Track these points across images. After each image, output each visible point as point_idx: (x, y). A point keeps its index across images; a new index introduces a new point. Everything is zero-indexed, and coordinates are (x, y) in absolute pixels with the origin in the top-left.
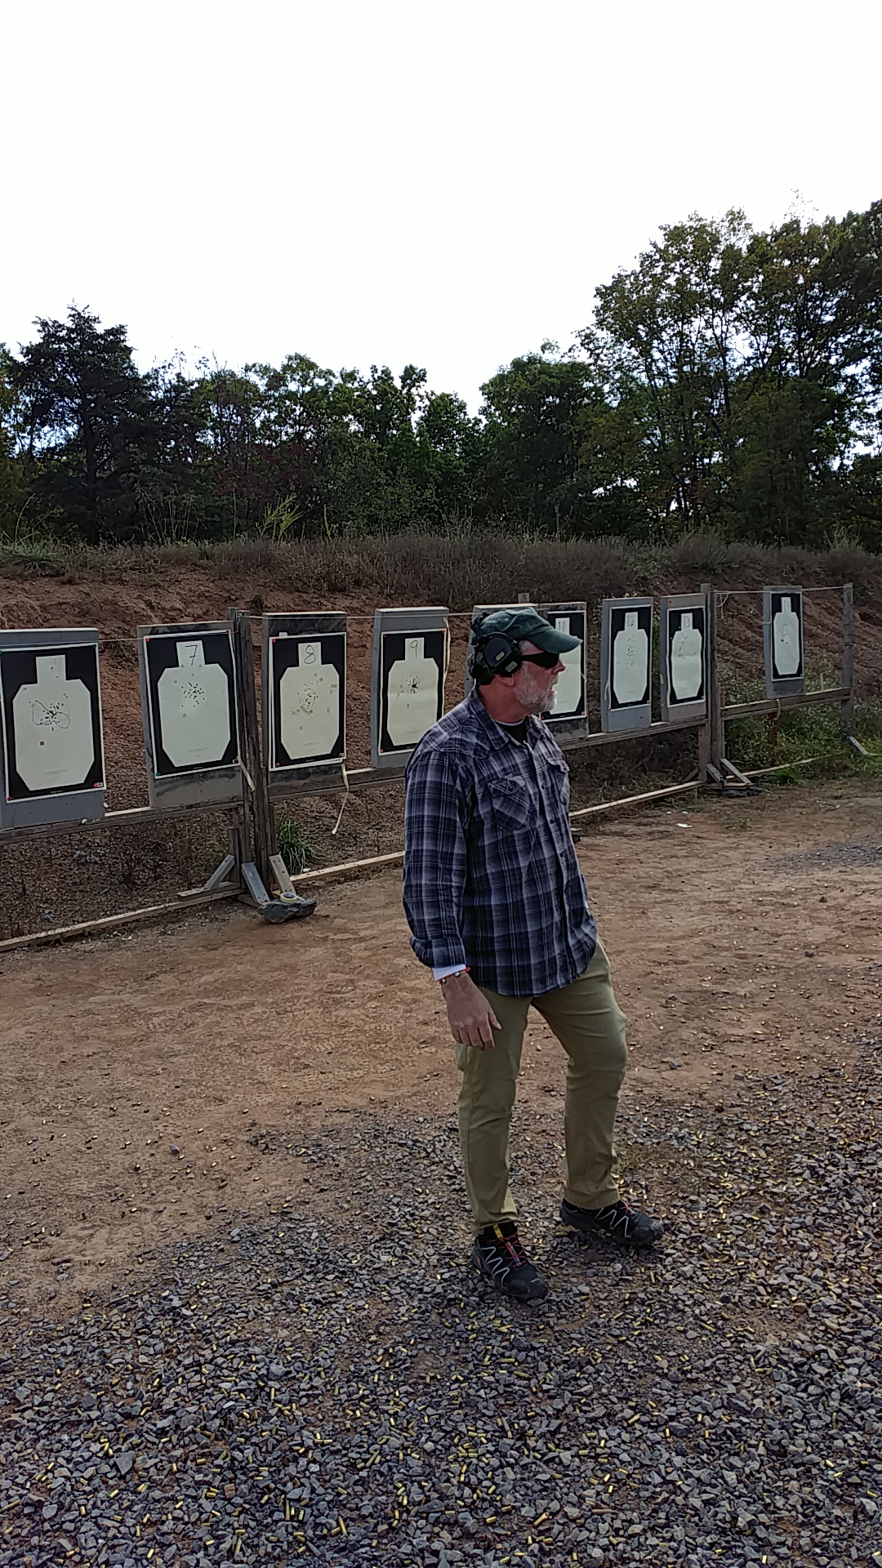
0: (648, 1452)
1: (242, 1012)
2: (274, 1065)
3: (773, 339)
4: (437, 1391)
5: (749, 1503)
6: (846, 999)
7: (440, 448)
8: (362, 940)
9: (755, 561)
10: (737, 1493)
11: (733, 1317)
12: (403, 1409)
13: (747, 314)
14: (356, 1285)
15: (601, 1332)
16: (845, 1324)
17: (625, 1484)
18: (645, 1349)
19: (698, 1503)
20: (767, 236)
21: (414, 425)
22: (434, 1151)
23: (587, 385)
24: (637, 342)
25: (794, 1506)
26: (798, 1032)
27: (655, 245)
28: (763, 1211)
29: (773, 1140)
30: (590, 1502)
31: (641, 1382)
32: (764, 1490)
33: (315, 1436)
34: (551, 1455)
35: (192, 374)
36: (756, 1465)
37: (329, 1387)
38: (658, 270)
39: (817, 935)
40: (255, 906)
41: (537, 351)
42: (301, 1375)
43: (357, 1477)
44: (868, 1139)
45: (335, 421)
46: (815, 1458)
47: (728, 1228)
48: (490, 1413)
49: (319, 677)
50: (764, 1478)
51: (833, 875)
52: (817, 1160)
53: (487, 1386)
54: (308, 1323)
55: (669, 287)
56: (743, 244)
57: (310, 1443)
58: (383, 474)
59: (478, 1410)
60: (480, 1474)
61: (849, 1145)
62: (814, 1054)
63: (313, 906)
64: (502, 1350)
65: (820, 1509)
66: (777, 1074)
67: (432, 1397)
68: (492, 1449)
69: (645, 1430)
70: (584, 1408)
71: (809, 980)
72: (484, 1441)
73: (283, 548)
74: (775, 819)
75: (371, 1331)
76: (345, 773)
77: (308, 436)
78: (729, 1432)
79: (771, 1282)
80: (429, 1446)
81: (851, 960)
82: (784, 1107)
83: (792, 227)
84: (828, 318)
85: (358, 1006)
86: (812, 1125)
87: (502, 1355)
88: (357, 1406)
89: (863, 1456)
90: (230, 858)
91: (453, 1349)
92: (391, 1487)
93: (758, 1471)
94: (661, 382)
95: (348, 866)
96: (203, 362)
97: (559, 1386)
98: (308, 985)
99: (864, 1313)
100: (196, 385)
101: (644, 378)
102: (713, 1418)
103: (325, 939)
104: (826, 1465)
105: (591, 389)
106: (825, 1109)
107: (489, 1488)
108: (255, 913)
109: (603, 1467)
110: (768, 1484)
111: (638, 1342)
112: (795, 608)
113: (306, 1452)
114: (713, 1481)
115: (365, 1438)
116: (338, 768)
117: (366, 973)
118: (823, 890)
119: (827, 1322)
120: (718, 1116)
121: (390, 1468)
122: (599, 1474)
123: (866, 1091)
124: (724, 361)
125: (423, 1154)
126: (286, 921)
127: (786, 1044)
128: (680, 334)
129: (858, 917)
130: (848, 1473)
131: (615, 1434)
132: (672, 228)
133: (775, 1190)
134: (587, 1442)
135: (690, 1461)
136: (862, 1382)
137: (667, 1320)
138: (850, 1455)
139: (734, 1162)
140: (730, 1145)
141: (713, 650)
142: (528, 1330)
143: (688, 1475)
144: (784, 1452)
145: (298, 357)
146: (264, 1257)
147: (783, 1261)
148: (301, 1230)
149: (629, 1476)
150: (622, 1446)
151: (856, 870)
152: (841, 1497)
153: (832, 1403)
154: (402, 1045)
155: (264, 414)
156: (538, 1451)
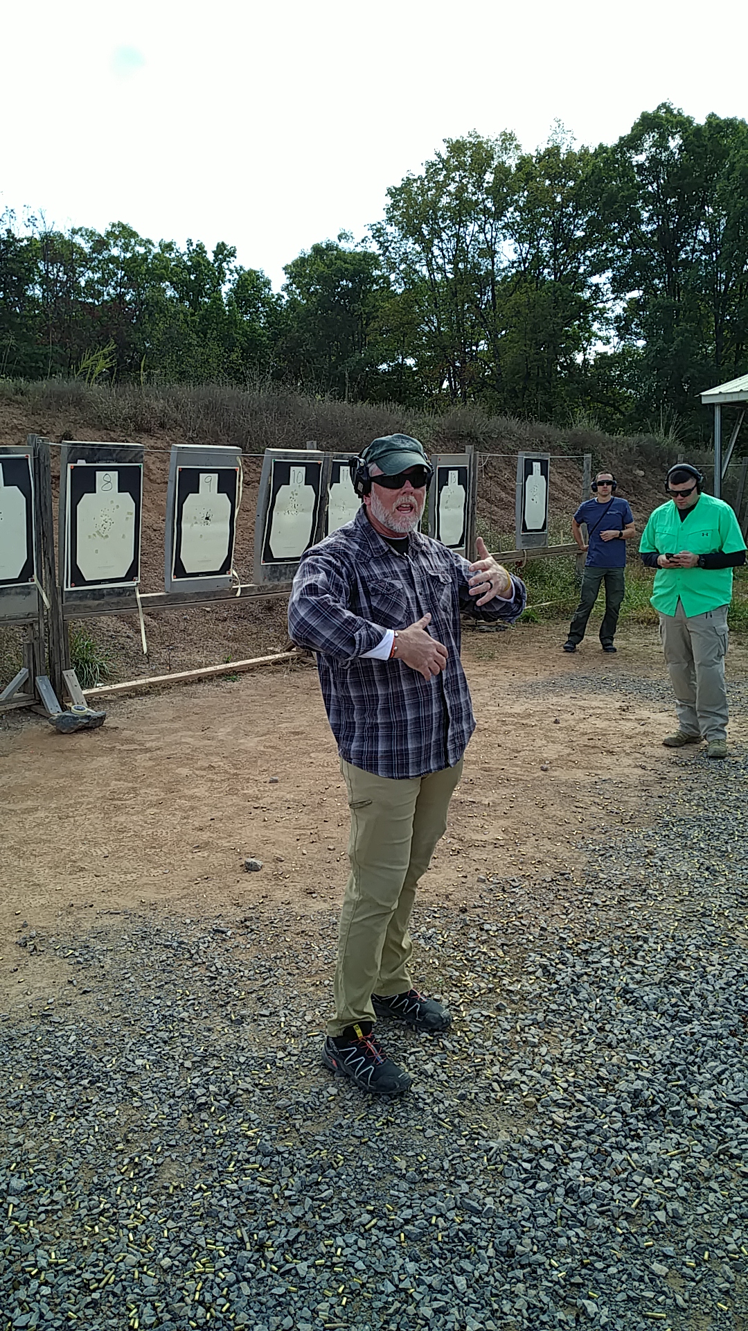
0: (383, 1260)
1: (25, 816)
2: (51, 868)
3: (534, 247)
4: (179, 1201)
5: (477, 1310)
6: (575, 809)
7: (246, 318)
8: (148, 750)
9: (511, 433)
10: (466, 1299)
11: (469, 1114)
12: (143, 1223)
13: (513, 223)
14: (109, 1090)
15: (345, 1134)
16: (570, 1118)
17: (359, 1295)
18: (386, 1150)
19: (427, 1311)
20: (532, 157)
21: (224, 295)
22: (197, 953)
23: (376, 273)
24: (420, 239)
25: (520, 1310)
26: (533, 838)
27: (439, 155)
28: (499, 1009)
29: (510, 940)
30: (323, 1316)
31: (380, 1184)
32: (493, 1295)
33: (50, 1255)
34: (288, 1266)
35: (21, 232)
36: (485, 1268)
37: (69, 1201)
38: (441, 178)
39: (551, 752)
40: (47, 717)
41: (334, 239)
42: (42, 1189)
43: (89, 1299)
44: (593, 938)
45: (153, 286)
46: (540, 1258)
47: (467, 1026)
48: (230, 1224)
49: (115, 505)
50: (492, 1282)
51: (565, 700)
52: (549, 959)
53: (230, 1194)
54: (55, 1132)
55: (450, 194)
56: (512, 162)
57: (43, 1263)
58: (194, 336)
59: (219, 1221)
60: (216, 1291)
61: (578, 944)
62: (547, 859)
63: (102, 718)
64: (247, 1156)
65: (544, 1313)
66: (515, 877)
67: (174, 1208)
68: (229, 1262)
69: (381, 1234)
70: (323, 1214)
71: (543, 792)
72: (223, 1255)
73: (95, 390)
74: (517, 651)
75: (118, 1139)
76: (139, 596)
77: (128, 298)
78: (461, 1234)
79: (504, 1078)
80: (166, 1262)
81: (579, 774)
82: (520, 909)
83: (553, 152)
84: (580, 234)
85: (138, 813)
86: (544, 925)
87: (247, 1161)
88: (96, 1221)
89: (585, 1254)
90: (24, 671)
91: (199, 1155)
92: (123, 1309)
93: (487, 1275)
94: (440, 276)
95: (139, 682)
96: (32, 221)
97: (301, 1191)
98: (91, 791)
99: (588, 1106)
100: (25, 242)
101: (425, 271)
102: (446, 1220)
103: (112, 749)
104: (550, 1265)
105: (380, 277)
106: (556, 910)
107: (223, 1306)
108: (47, 723)
109: (339, 1278)
110: (496, 1288)
111: (379, 1143)
112: (544, 472)
113: (39, 1273)
114: (444, 1287)
115: (101, 1255)
116: (132, 591)
117: (148, 781)
118: (557, 713)
119: (554, 1116)
120: (462, 916)
121: (124, 1288)
122: (334, 1284)
123: (591, 894)
124: (493, 261)
125: (187, 956)
126: (76, 732)
127: (523, 849)
128: (457, 235)
129: (586, 737)
130: (571, 1273)
131: (352, 1241)
132: (454, 141)
133: (510, 988)
134: (324, 1250)
135: (422, 1266)
136: (585, 1176)
137: (408, 1119)
138: (573, 1253)
139: (475, 961)
140: (471, 945)
141: (474, 505)
142: (274, 1133)
143: (420, 1283)
144: (511, 1253)
145: (120, 225)
146: (18, 1062)
147: (516, 1057)
148: (60, 1033)
149: (363, 1285)
150: (359, 1254)
151: (584, 696)
152: (564, 1299)
153: (557, 1199)
154: (177, 850)
155: (89, 274)
156: (274, 1264)
